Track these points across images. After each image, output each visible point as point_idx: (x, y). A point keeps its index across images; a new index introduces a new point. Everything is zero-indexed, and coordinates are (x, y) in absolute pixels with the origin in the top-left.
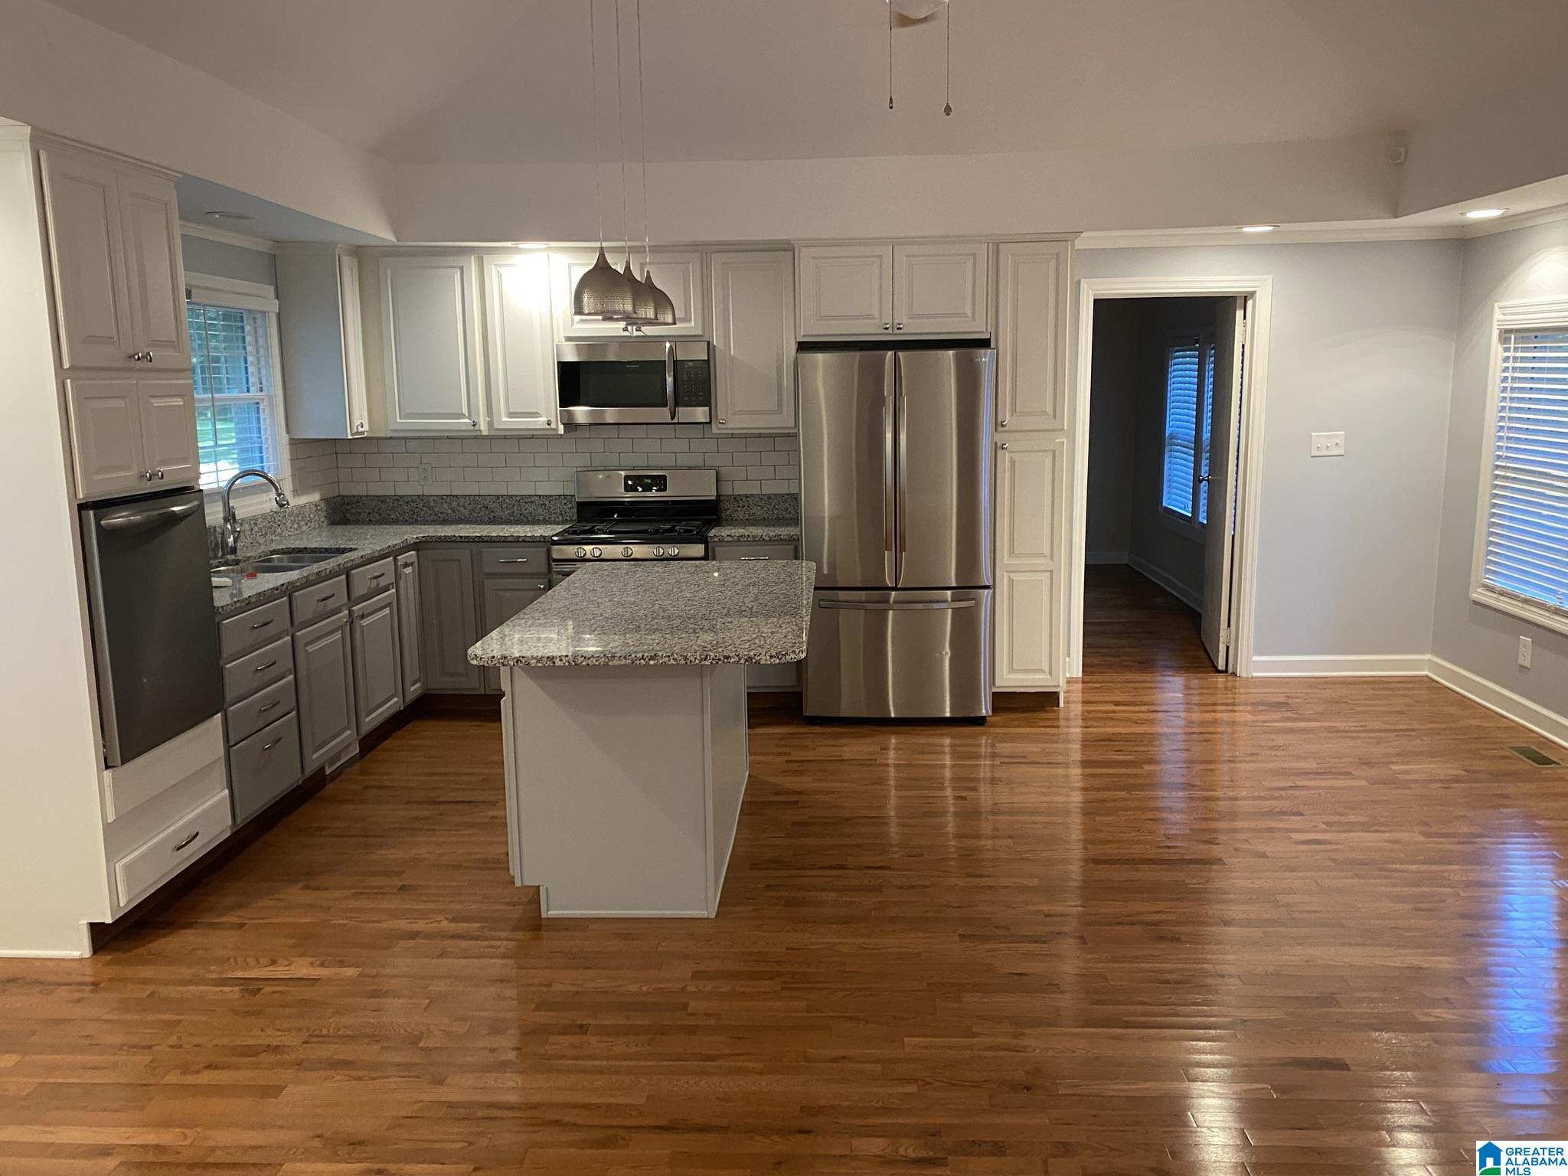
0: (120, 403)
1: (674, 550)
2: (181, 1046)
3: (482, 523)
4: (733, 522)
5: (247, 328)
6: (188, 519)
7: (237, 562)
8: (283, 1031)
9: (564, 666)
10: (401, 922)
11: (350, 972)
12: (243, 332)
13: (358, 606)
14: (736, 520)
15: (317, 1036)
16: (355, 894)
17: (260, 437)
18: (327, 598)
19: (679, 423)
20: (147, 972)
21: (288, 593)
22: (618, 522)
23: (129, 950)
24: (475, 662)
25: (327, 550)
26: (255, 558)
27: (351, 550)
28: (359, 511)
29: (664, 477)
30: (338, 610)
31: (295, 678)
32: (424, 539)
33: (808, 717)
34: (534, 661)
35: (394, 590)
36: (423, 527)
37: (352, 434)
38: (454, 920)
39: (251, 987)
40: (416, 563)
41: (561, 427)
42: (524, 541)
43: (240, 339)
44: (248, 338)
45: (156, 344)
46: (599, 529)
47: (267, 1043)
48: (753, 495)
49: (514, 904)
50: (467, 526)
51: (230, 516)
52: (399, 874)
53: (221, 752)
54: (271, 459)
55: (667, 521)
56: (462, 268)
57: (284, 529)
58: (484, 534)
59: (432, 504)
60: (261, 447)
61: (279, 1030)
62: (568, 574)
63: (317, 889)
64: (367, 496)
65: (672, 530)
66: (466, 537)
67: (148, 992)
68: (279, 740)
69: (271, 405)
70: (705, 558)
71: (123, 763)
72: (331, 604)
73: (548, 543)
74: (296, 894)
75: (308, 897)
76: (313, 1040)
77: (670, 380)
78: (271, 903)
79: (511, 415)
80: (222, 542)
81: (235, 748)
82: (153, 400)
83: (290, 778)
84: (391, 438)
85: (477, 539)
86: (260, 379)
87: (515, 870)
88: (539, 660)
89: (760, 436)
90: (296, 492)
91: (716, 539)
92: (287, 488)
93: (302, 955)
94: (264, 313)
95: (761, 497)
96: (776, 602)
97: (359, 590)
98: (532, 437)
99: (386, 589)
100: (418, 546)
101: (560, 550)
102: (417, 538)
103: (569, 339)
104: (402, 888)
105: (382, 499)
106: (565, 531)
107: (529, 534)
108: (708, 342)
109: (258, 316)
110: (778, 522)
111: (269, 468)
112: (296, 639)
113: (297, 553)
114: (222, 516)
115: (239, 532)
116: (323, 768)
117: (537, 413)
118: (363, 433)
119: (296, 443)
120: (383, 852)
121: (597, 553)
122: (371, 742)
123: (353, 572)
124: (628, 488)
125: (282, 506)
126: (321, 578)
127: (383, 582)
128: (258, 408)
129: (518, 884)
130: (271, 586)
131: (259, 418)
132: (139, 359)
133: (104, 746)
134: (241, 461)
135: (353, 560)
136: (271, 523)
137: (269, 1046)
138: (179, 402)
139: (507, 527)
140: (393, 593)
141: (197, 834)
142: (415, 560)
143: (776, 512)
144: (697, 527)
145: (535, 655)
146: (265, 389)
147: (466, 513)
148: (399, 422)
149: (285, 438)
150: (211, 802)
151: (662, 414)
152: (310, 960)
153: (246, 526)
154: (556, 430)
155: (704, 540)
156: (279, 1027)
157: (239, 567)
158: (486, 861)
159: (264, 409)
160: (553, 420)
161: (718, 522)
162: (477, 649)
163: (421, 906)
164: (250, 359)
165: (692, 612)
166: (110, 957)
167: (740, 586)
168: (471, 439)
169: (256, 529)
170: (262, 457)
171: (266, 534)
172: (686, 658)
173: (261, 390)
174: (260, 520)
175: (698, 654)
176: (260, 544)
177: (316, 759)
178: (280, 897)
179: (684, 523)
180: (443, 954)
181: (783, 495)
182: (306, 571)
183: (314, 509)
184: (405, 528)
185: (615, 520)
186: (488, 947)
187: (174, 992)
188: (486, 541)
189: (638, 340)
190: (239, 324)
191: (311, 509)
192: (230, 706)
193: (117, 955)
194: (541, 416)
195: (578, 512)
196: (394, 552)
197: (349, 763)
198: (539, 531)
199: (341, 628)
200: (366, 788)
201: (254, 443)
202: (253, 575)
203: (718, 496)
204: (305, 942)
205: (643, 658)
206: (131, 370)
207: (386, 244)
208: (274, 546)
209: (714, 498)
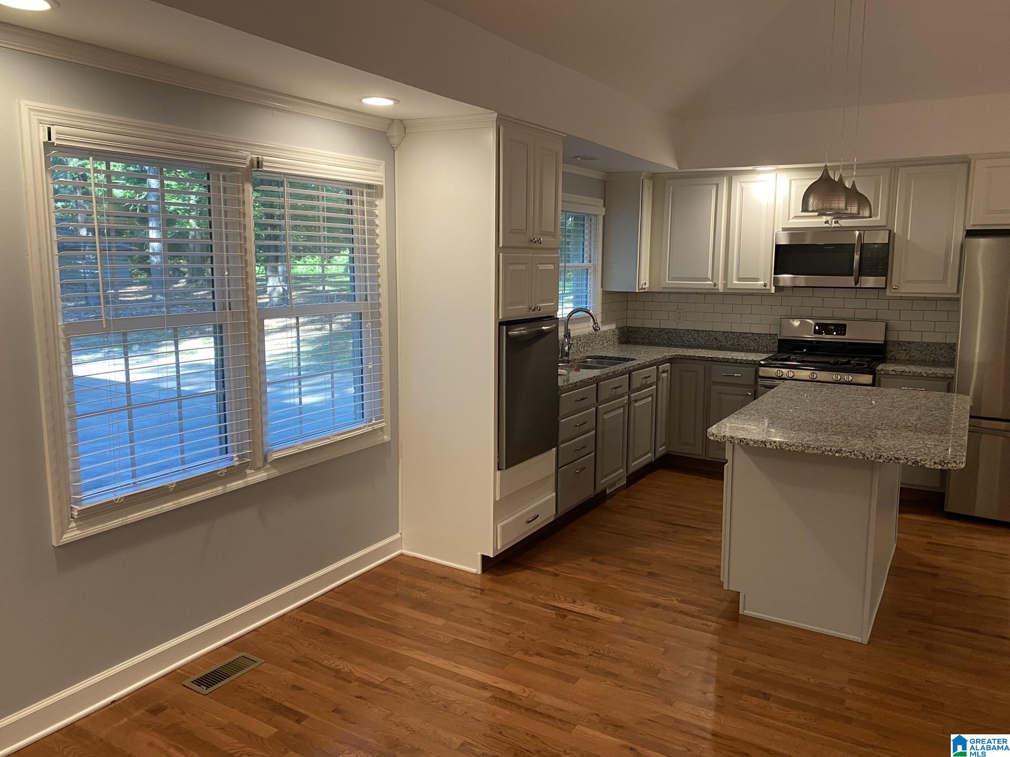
0: (523, 267)
1: (849, 377)
2: (523, 638)
3: (712, 349)
4: (895, 361)
5: (586, 225)
6: (549, 335)
7: (569, 362)
8: (578, 645)
9: (773, 449)
10: (648, 595)
11: (617, 619)
12: (584, 227)
13: (634, 394)
14: (898, 359)
15: (597, 653)
16: (621, 571)
17: (587, 289)
18: (618, 387)
19: (860, 288)
20: (507, 589)
21: (596, 382)
22: (807, 354)
23: (499, 575)
24: (712, 438)
25: (618, 359)
26: (578, 359)
27: (632, 360)
28: (637, 336)
29: (845, 326)
30: (622, 396)
31: (596, 432)
32: (675, 357)
33: (946, 512)
34: (752, 443)
35: (655, 387)
36: (675, 349)
37: (639, 289)
38: (682, 601)
39: (562, 613)
40: (670, 371)
41: (773, 288)
42: (740, 363)
43: (582, 231)
44: (586, 231)
45: (544, 234)
46: (793, 359)
47: (570, 650)
48: (913, 342)
49: (721, 600)
50: (703, 350)
51: (567, 335)
52: (649, 564)
53: (554, 471)
54: (592, 302)
55: (844, 357)
56: (717, 185)
57: (594, 344)
58: (714, 356)
59: (682, 335)
60: (587, 295)
61: (575, 643)
62: (772, 387)
63: (600, 563)
64: (643, 328)
65: (848, 363)
66: (703, 357)
67: (509, 602)
68: (584, 468)
69: (595, 271)
70: (873, 385)
71: (506, 469)
72: (619, 391)
73: (757, 365)
74: (586, 562)
75: (596, 567)
76: (594, 655)
77: (857, 257)
78: (573, 566)
79: (739, 279)
80: (562, 349)
81: (561, 469)
82: (539, 266)
83: (588, 493)
84: (661, 292)
85: (709, 359)
86: (590, 255)
87: (724, 578)
88: (755, 442)
89: (925, 299)
90: (603, 323)
91: (883, 372)
92: (599, 320)
93: (591, 601)
94: (596, 216)
95: (921, 344)
96: (937, 423)
97: (636, 384)
98: (752, 294)
99: (651, 385)
100: (671, 360)
101: (765, 370)
102: (672, 355)
103: (784, 229)
104: (650, 574)
105: (652, 330)
106: (769, 358)
107: (744, 358)
108: (890, 230)
109: (593, 217)
110: (935, 363)
111: (590, 308)
112: (598, 410)
113: (602, 359)
114: (563, 334)
115: (571, 344)
116: (605, 490)
117: (758, 278)
118: (645, 289)
119: (606, 294)
120: (638, 548)
121: (791, 375)
122: (634, 478)
123: (633, 373)
124: (816, 332)
125: (596, 330)
126: (615, 375)
127: (649, 381)
128: (587, 272)
129: (725, 587)
130: (588, 377)
131: (587, 278)
132: (535, 242)
133: (498, 457)
134: (575, 303)
135: (634, 366)
136: (588, 339)
137: (570, 651)
138: (551, 267)
139: (729, 353)
140: (654, 388)
141: (538, 516)
142: (669, 369)
143: (933, 356)
144: (867, 362)
145: (753, 438)
146: (592, 261)
147: (703, 341)
148: (668, 283)
149: (600, 290)
150: (546, 499)
151: (850, 281)
152: (595, 605)
153: (575, 341)
154: (770, 290)
155: (872, 372)
156: (576, 642)
157: (570, 364)
158: (702, 568)
159: (590, 273)
160: (768, 283)
161: (884, 360)
162: (713, 429)
163: (662, 588)
164: (586, 243)
165: (867, 423)
166: (490, 577)
167: (905, 408)
168: (711, 294)
169: (580, 343)
170: (586, 301)
171: (585, 346)
172: (864, 455)
173: (590, 262)
174: (582, 338)
175: (874, 454)
176: (581, 352)
177: (603, 482)
178: (579, 563)
179: (857, 359)
180: (675, 622)
181: (941, 344)
182: (606, 370)
183: (612, 333)
184: (666, 349)
185: (804, 353)
186: (703, 624)
187: (522, 605)
188: (715, 361)
189: (835, 229)
190: (582, 223)
191: (610, 333)
192: (561, 444)
193: (494, 577)
194: (760, 281)
195: (778, 346)
196: (657, 363)
197: (620, 489)
198: (752, 357)
199: (623, 406)
200: (629, 506)
201: (583, 292)
202: (577, 370)
203: (886, 341)
204: (592, 593)
205: (831, 451)
206: (530, 248)
207: (672, 171)
208: (588, 354)
209: (882, 343)
